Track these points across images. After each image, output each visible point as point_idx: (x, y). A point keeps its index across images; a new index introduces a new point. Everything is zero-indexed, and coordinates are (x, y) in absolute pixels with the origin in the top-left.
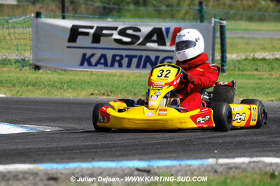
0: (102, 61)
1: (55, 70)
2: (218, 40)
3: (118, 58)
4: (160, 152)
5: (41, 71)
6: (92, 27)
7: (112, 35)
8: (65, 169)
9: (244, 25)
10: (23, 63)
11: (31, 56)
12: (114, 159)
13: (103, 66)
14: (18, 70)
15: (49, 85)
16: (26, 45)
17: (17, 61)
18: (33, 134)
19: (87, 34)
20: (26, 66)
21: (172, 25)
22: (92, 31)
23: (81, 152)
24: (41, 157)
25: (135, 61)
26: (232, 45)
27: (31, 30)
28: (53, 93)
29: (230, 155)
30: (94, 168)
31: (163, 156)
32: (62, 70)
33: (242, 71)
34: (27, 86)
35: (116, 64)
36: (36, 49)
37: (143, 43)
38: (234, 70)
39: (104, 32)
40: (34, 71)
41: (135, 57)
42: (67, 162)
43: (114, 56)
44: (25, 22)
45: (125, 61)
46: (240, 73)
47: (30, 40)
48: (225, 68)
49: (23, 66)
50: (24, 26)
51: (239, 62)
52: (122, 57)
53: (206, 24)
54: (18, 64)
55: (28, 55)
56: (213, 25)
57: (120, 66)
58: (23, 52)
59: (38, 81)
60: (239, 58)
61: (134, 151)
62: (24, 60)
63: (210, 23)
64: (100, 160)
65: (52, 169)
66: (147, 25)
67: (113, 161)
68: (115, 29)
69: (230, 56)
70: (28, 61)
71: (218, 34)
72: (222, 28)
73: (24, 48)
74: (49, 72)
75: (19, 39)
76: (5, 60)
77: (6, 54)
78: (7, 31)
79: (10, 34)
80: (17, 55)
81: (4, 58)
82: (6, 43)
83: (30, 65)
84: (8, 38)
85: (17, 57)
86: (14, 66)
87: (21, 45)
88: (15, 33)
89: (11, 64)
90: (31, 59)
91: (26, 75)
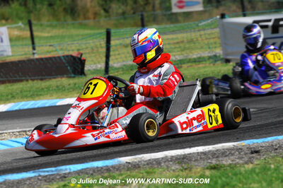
5: (232, 64)
10: (215, 58)
11: (221, 52)
14: (212, 65)
16: (215, 43)
17: (210, 58)
19: (267, 27)
20: (218, 61)
22: (271, 24)
27: (217, 30)
36: (224, 45)
39: (282, 22)
40: (225, 64)
42: (266, 137)
44: (212, 24)
47: (219, 38)
49: (216, 61)
50: (213, 27)
54: (211, 60)
55: (219, 51)
58: (214, 49)
62: (215, 56)
70: (219, 56)
73: (214, 45)
75: (210, 39)
76: (200, 58)
77: (200, 52)
78: (198, 34)
79: (201, 35)
80: (209, 53)
81: (199, 56)
82: (199, 43)
83: (222, 59)
84: (200, 39)
85: (209, 55)
86: (208, 62)
87: (211, 44)
88: (205, 34)
89: (205, 61)
90: (222, 54)
91: (219, 68)
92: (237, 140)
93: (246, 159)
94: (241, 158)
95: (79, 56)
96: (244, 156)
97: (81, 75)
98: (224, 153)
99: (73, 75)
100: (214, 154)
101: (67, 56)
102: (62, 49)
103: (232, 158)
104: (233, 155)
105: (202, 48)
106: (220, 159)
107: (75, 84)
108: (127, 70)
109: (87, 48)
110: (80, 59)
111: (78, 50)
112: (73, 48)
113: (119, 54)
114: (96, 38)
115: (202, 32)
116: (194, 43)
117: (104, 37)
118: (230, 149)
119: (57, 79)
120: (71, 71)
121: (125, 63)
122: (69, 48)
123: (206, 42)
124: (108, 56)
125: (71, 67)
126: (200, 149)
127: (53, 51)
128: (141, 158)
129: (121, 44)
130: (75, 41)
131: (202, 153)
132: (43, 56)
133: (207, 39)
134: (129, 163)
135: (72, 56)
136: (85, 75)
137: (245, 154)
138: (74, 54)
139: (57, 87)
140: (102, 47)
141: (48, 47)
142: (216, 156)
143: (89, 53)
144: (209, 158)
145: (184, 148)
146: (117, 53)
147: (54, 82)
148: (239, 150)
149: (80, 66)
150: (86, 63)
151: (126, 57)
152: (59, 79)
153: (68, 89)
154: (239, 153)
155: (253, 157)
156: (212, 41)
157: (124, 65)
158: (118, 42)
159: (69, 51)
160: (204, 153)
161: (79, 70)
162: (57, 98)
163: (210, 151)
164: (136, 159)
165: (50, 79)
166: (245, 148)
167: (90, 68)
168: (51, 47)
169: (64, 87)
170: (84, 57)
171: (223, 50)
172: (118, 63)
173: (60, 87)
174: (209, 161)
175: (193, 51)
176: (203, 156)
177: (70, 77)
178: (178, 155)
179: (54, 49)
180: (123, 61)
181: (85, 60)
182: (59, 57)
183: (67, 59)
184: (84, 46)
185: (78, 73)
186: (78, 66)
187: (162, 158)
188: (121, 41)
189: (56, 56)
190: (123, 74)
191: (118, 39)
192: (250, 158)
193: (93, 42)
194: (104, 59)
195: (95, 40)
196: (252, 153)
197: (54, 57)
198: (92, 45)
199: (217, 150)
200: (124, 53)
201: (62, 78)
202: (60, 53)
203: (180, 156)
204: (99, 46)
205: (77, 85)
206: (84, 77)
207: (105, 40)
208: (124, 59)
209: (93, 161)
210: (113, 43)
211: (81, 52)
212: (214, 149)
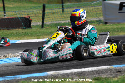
1: (114, 24)
5: (108, 25)
10: (99, 22)
11: (103, 18)
14: (98, 25)
15: (112, 30)
16: (100, 13)
17: (97, 21)
20: (101, 23)
27: (101, 7)
28: (114, 34)
32: (117, 23)
34: (103, 32)
36: (105, 15)
40: (105, 25)
44: (99, 3)
47: (102, 11)
49: (100, 23)
50: (99, 5)
54: (97, 23)
55: (102, 18)
58: (99, 17)
59: (107, 29)
62: (100, 20)
70: (102, 21)
73: (99, 15)
74: (111, 24)
75: (97, 11)
76: (91, 21)
77: (92, 18)
78: (91, 8)
79: (92, 9)
80: (97, 19)
81: (91, 20)
82: (91, 13)
83: (103, 22)
84: (92, 11)
85: (97, 20)
86: (96, 24)
87: (98, 14)
88: (95, 9)
89: (94, 23)
90: (103, 19)
91: (101, 27)
92: (110, 65)
93: (114, 75)
94: (111, 75)
95: (28, 18)
96: (113, 73)
97: (29, 28)
98: (102, 72)
99: (25, 28)
100: (97, 72)
101: (22, 18)
102: (19, 14)
103: (106, 74)
104: (107, 73)
105: (93, 16)
106: (100, 75)
107: (26, 32)
108: (53, 26)
109: (33, 14)
110: (29, 19)
111: (28, 15)
112: (25, 13)
113: (49, 18)
114: (37, 9)
115: (93, 8)
116: (89, 13)
117: (42, 8)
118: (106, 70)
119: (16, 30)
120: (23, 25)
121: (52, 22)
122: (23, 13)
123: (95, 13)
124: (43, 19)
125: (23, 23)
126: (90, 69)
127: (14, 15)
128: (58, 73)
129: (50, 12)
130: (26, 10)
131: (91, 71)
132: (9, 17)
133: (95, 11)
134: (52, 75)
135: (24, 18)
136: (31, 28)
137: (114, 72)
138: (26, 16)
139: (16, 33)
140: (40, 14)
141: (12, 12)
142: (98, 73)
143: (33, 16)
144: (95, 74)
145: (81, 68)
146: (48, 17)
147: (15, 31)
148: (110, 70)
149: (29, 23)
150: (32, 22)
151: (53, 19)
152: (18, 29)
153: (22, 35)
154: (111, 72)
155: (117, 74)
156: (98, 12)
157: (52, 24)
158: (49, 11)
159: (23, 15)
160: (92, 71)
161: (28, 25)
162: (16, 40)
163: (95, 70)
164: (56, 73)
165: (13, 29)
166: (114, 70)
167: (34, 24)
168: (14, 13)
169: (20, 34)
170: (31, 18)
171: (104, 17)
172: (48, 22)
173: (18, 34)
174: (95, 75)
175: (88, 18)
176: (91, 73)
177: (23, 29)
178: (78, 72)
179: (15, 14)
180: (52, 21)
181: (31, 20)
182: (18, 18)
183: (22, 19)
184: (31, 13)
185: (27, 26)
186: (27, 23)
187: (70, 73)
188: (50, 11)
189: (16, 17)
190: (51, 28)
191: (49, 10)
192: (116, 75)
193: (36, 11)
194: (41, 20)
195: (37, 10)
196: (117, 72)
197: (15, 18)
198: (35, 12)
199: (99, 70)
200: (52, 17)
201: (19, 29)
202: (19, 16)
203: (79, 72)
204: (39, 13)
205: (27, 33)
206: (30, 29)
207: (42, 10)
208: (52, 20)
209: (34, 73)
210: (46, 11)
211: (29, 15)
212: (97, 69)
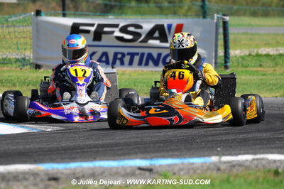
0: (104, 59)
2: (221, 37)
3: (119, 56)
4: (163, 151)
5: (42, 70)
6: (93, 25)
7: (113, 32)
8: (65, 169)
9: (247, 20)
10: (23, 62)
12: (116, 158)
13: (104, 64)
14: (18, 69)
16: (26, 44)
17: (17, 60)
18: (34, 134)
19: (88, 32)
20: (27, 65)
21: (174, 22)
22: (93, 29)
23: (83, 152)
24: (41, 157)
25: (137, 59)
26: (235, 41)
27: (30, 29)
29: (233, 153)
30: (95, 167)
31: (166, 154)
33: (246, 67)
34: (28, 85)
35: (118, 62)
36: (36, 47)
37: (145, 41)
38: (238, 66)
39: (106, 29)
40: (34, 70)
41: (137, 54)
42: (68, 162)
43: (116, 54)
44: (25, 20)
45: (127, 59)
46: (243, 69)
47: (30, 39)
48: (228, 64)
49: (24, 65)
50: (24, 24)
51: (243, 58)
52: (123, 55)
53: (208, 20)
54: (19, 63)
55: (29, 54)
56: (215, 21)
57: (122, 63)
58: (23, 51)
59: (38, 80)
60: (242, 54)
61: (136, 150)
62: (24, 59)
63: (213, 18)
64: (102, 160)
65: (53, 169)
66: (149, 22)
67: (114, 160)
68: (116, 26)
69: (234, 52)
70: (29, 60)
71: (221, 30)
72: (225, 23)
73: (24, 47)
74: (50, 71)
75: (19, 38)
80: (17, 54)
83: (31, 64)
84: (8, 36)
85: (17, 57)
87: (21, 44)
88: (15, 32)
90: (31, 58)
91: (27, 74)
154: (35, 179)
171: (33, 54)
